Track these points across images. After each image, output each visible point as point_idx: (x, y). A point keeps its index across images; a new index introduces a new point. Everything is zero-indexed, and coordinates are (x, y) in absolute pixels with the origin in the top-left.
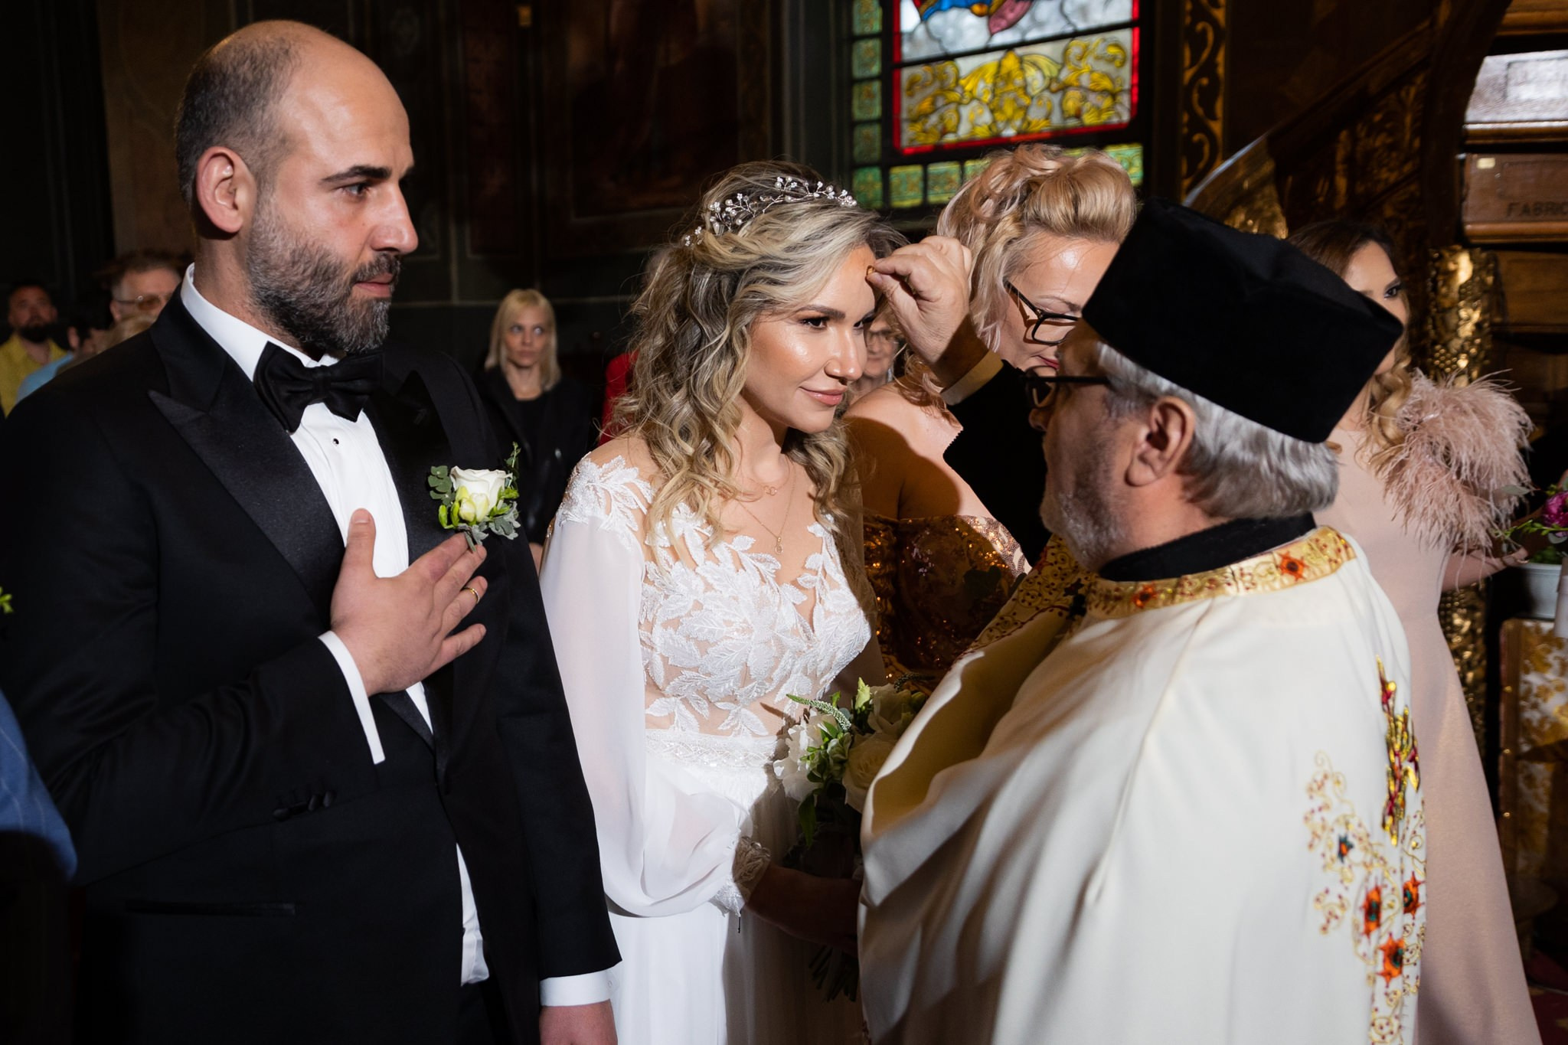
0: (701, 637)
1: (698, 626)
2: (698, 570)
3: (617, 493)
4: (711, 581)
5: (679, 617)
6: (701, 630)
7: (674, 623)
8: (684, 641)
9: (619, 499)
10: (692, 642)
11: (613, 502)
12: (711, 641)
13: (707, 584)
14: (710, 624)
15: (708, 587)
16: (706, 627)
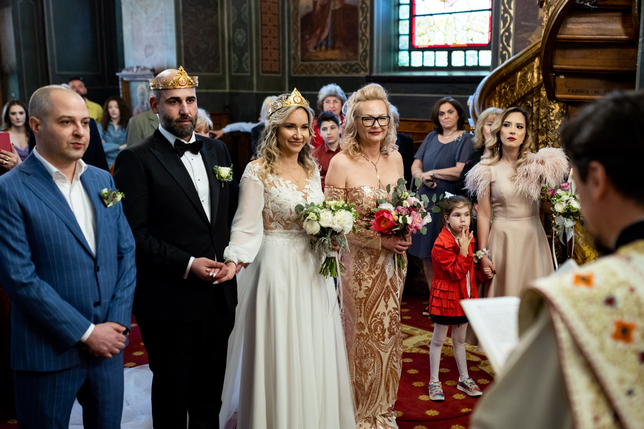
0: (279, 203)
1: (278, 201)
2: (277, 188)
3: (257, 171)
6: (279, 202)
7: (273, 201)
8: (276, 205)
10: (278, 205)
11: (256, 173)
12: (282, 204)
13: (279, 191)
14: (281, 200)
15: (280, 192)
16: (280, 201)
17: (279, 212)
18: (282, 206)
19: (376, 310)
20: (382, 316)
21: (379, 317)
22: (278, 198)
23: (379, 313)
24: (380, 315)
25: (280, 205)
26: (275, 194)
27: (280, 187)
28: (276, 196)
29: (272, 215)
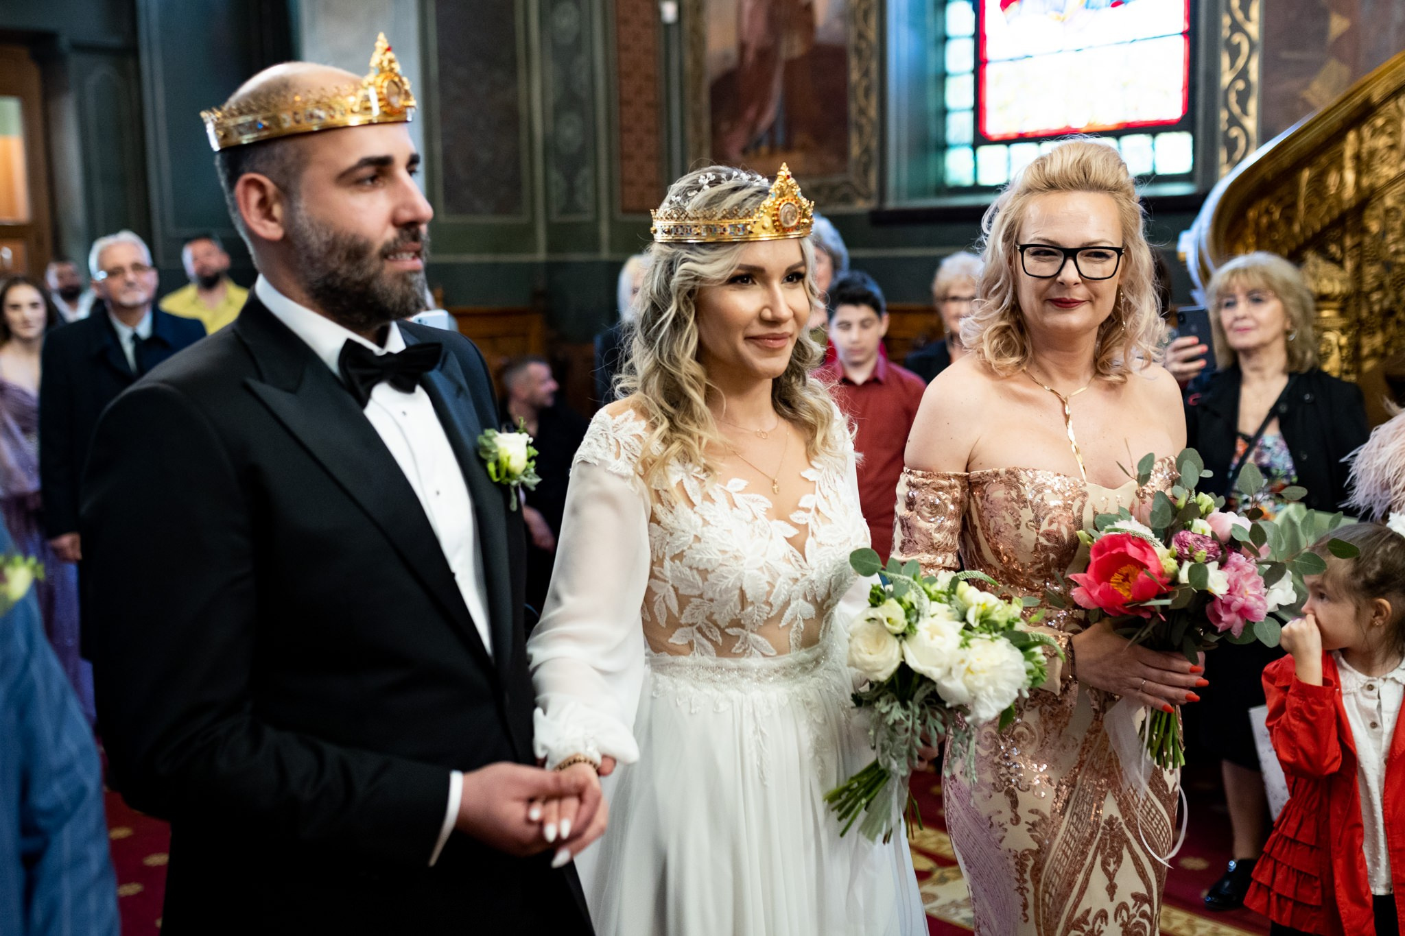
0: (701, 567)
1: (698, 557)
2: (695, 509)
3: (626, 442)
4: (707, 518)
5: (683, 551)
6: (701, 560)
7: (680, 556)
8: (687, 571)
9: (627, 447)
10: (695, 572)
11: (622, 450)
12: (710, 570)
13: (704, 520)
14: (709, 554)
15: (706, 523)
16: (706, 557)
17: (701, 596)
18: (709, 576)
19: (1076, 906)
20: (1099, 921)
21: (1086, 928)
22: (697, 546)
23: (1088, 912)
24: (1090, 918)
25: (704, 573)
26: (687, 529)
27: (707, 504)
28: (692, 538)
29: (674, 605)
